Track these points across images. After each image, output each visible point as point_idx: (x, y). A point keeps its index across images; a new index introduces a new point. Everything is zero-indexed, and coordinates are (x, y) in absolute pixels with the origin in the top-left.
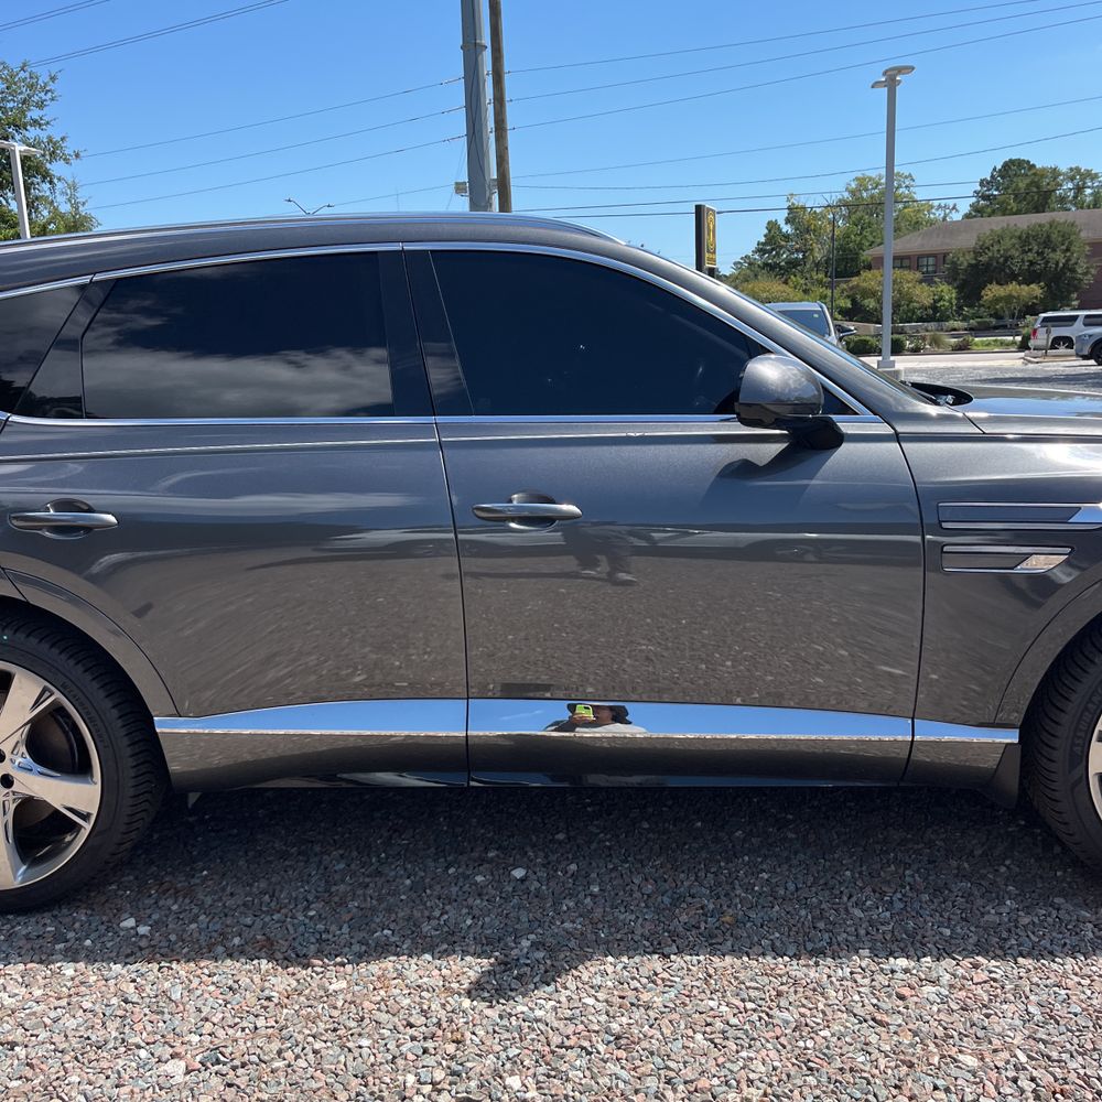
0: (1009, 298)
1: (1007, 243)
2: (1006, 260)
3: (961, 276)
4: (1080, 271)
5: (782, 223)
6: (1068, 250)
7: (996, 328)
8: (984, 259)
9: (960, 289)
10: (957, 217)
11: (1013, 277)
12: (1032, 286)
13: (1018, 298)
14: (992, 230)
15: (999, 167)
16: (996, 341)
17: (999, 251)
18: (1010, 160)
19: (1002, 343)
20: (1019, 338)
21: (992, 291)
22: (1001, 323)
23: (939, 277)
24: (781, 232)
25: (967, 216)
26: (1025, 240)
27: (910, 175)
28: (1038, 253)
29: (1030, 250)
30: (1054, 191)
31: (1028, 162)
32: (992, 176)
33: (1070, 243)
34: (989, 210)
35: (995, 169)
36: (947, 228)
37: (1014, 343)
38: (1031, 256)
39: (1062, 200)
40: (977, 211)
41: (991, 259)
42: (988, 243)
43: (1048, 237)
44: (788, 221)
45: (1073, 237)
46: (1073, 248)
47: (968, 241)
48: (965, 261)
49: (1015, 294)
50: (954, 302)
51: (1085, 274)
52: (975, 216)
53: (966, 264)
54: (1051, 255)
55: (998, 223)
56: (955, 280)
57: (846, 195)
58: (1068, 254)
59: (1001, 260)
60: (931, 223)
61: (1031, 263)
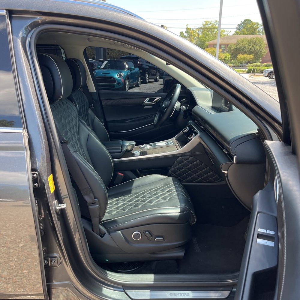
0: (244, 58)
1: (245, 43)
2: (244, 48)
3: (232, 51)
4: (263, 52)
5: (184, 33)
6: (260, 46)
7: (240, 66)
8: (238, 47)
9: (232, 55)
10: (231, 34)
11: (246, 52)
12: (251, 55)
13: (247, 58)
14: (241, 39)
15: (243, 21)
16: (241, 70)
17: (242, 45)
18: (246, 19)
19: (242, 71)
20: (247, 70)
21: (240, 56)
22: (241, 65)
23: (226, 51)
24: (184, 35)
25: (234, 34)
26: (249, 42)
28: (253, 46)
29: (251, 45)
30: (257, 29)
31: (251, 20)
32: (241, 24)
33: (261, 44)
34: (239, 33)
35: (242, 22)
36: (229, 38)
37: (245, 71)
38: (251, 47)
39: (259, 32)
40: (236, 33)
41: (240, 47)
42: (240, 42)
43: (255, 42)
44: (186, 32)
45: (262, 42)
46: (262, 45)
47: (234, 41)
48: (233, 47)
49: (246, 57)
50: (229, 58)
51: (264, 53)
52: (236, 35)
53: (233, 48)
54: (256, 47)
55: (242, 37)
56: (230, 52)
57: (202, 26)
58: (260, 47)
59: (243, 47)
60: (224, 36)
61: (251, 49)
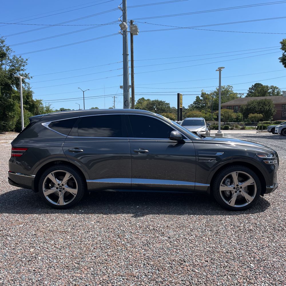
0: (255, 117)
1: (255, 104)
2: (254, 108)
3: (244, 111)
4: (272, 111)
6: (269, 106)
7: (252, 124)
8: (249, 107)
9: (243, 114)
10: (243, 97)
11: (256, 112)
12: (260, 114)
13: (257, 117)
14: (251, 101)
15: (254, 85)
16: (251, 127)
17: (253, 105)
18: (256, 83)
19: (253, 128)
20: (257, 127)
21: (251, 115)
23: (238, 111)
24: (200, 99)
25: (246, 96)
26: (259, 103)
27: (232, 86)
28: (262, 106)
29: (260, 106)
30: (267, 91)
31: (261, 84)
32: (252, 87)
33: (270, 104)
34: (252, 95)
35: (253, 85)
36: (241, 99)
37: (255, 128)
38: (260, 107)
39: (269, 93)
40: (248, 95)
41: (251, 107)
42: (250, 104)
43: (265, 103)
44: (201, 96)
45: (271, 103)
46: (271, 105)
47: (245, 103)
48: (244, 108)
49: (256, 116)
50: (242, 117)
51: (274, 112)
52: (248, 97)
53: (245, 108)
54: (265, 107)
55: (253, 99)
56: (242, 112)
57: (216, 90)
58: (269, 107)
59: (253, 108)
60: (237, 98)
61: (261, 109)
